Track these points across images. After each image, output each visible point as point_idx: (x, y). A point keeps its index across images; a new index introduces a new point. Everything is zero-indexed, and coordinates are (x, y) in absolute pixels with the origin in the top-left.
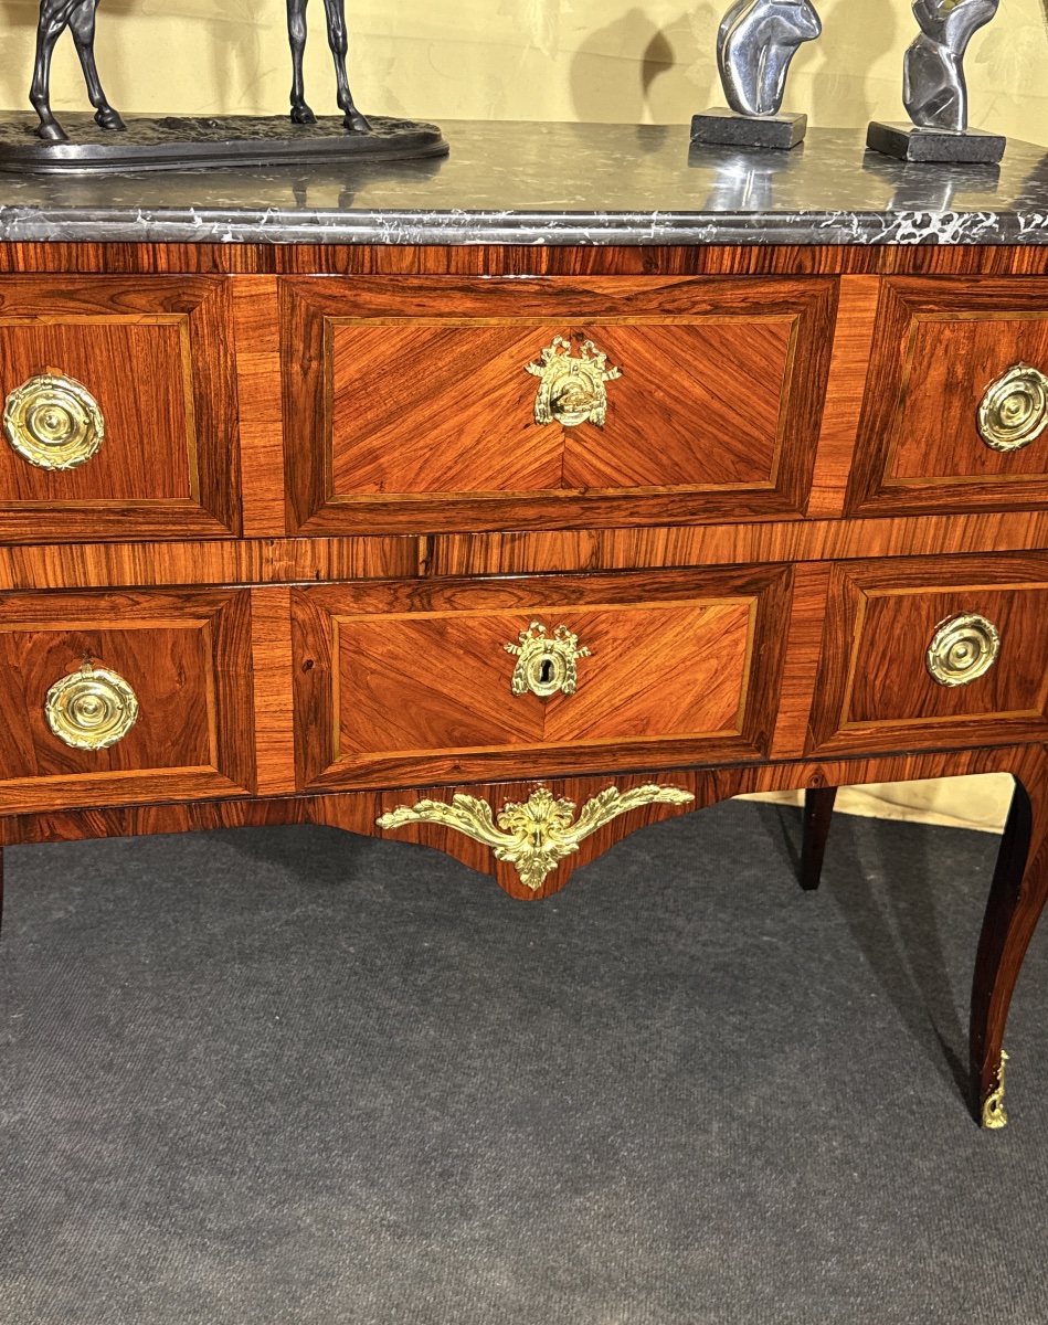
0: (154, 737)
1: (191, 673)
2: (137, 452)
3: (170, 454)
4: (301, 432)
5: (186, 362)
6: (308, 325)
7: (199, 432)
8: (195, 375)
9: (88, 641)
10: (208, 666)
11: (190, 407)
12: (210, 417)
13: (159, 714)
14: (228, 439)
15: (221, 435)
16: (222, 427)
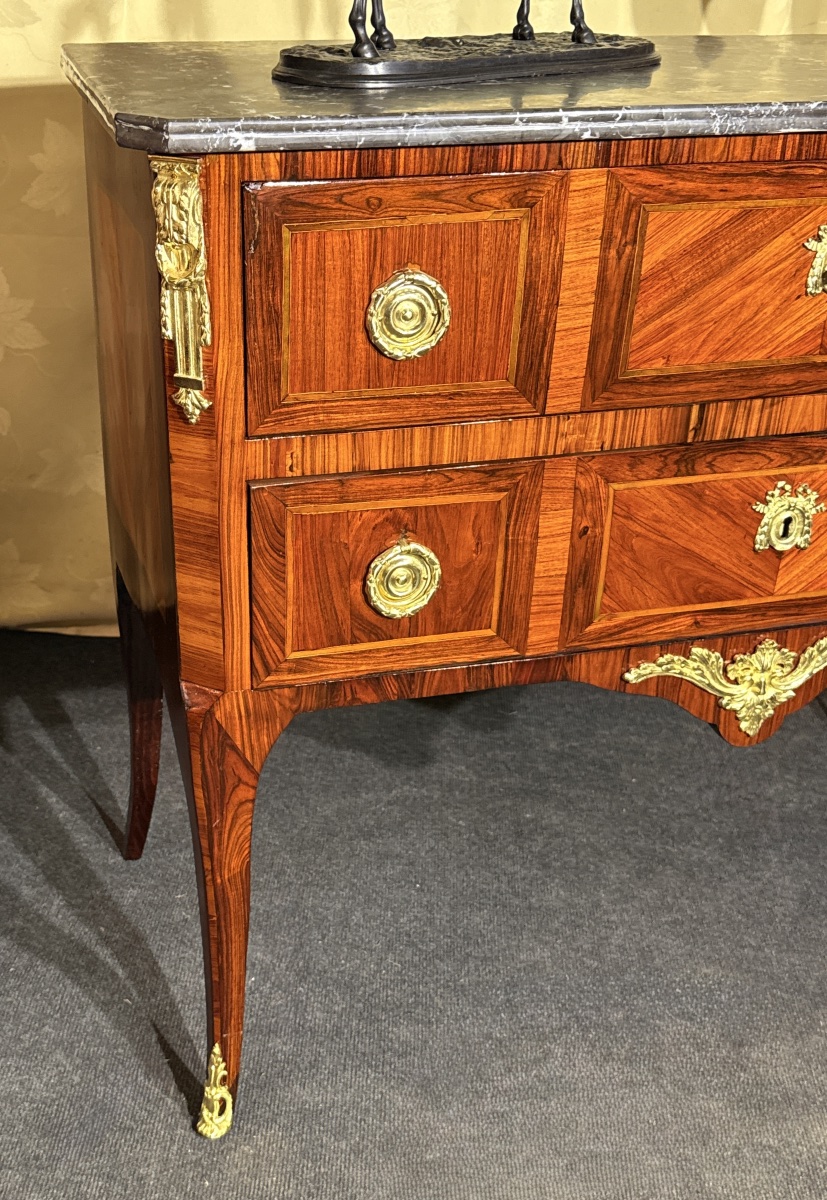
0: (449, 605)
1: (486, 543)
2: (471, 339)
3: (497, 339)
4: (609, 312)
5: (523, 252)
6: (628, 212)
7: (524, 317)
8: (529, 265)
9: (407, 517)
10: (502, 536)
11: (520, 295)
12: (535, 302)
13: (455, 583)
14: (547, 323)
15: (542, 319)
16: (544, 311)
